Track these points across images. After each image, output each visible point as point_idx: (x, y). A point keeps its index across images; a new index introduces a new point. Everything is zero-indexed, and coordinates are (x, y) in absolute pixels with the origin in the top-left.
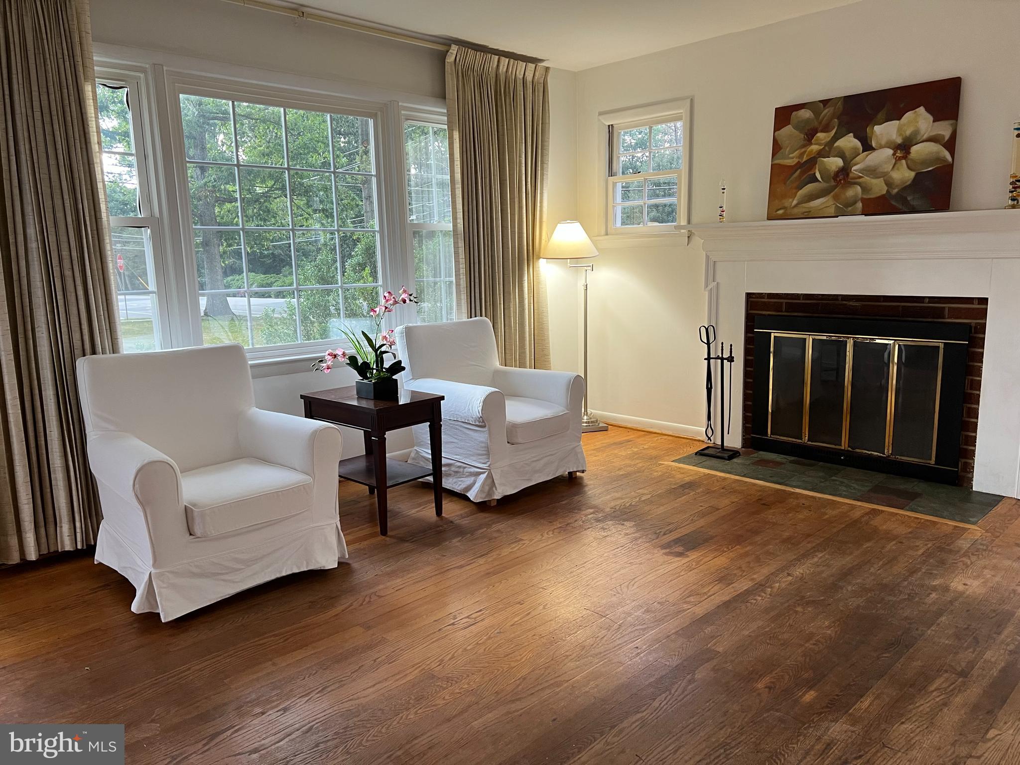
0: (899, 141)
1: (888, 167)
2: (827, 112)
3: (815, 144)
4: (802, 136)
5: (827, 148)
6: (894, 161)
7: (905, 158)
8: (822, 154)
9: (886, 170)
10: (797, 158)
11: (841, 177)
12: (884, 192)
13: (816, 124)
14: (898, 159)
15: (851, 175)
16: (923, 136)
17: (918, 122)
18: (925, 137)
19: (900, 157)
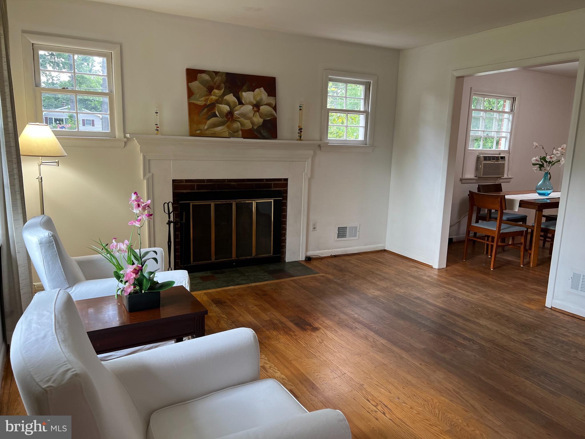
0: (255, 102)
1: (251, 115)
2: (217, 79)
3: (213, 95)
4: (205, 89)
5: (220, 99)
6: (253, 112)
7: (258, 111)
8: (218, 102)
9: (250, 116)
10: (204, 101)
11: (229, 116)
12: (251, 127)
13: (212, 84)
14: (255, 112)
15: (234, 116)
16: (264, 102)
17: (261, 95)
18: (265, 103)
19: (256, 111)
